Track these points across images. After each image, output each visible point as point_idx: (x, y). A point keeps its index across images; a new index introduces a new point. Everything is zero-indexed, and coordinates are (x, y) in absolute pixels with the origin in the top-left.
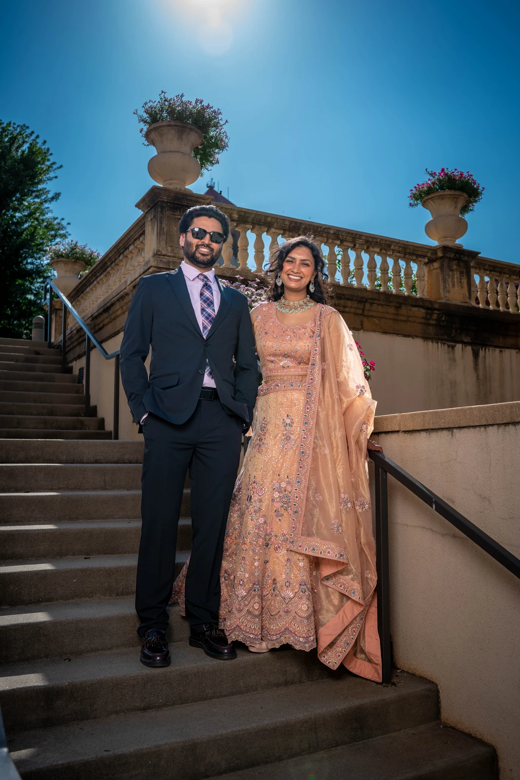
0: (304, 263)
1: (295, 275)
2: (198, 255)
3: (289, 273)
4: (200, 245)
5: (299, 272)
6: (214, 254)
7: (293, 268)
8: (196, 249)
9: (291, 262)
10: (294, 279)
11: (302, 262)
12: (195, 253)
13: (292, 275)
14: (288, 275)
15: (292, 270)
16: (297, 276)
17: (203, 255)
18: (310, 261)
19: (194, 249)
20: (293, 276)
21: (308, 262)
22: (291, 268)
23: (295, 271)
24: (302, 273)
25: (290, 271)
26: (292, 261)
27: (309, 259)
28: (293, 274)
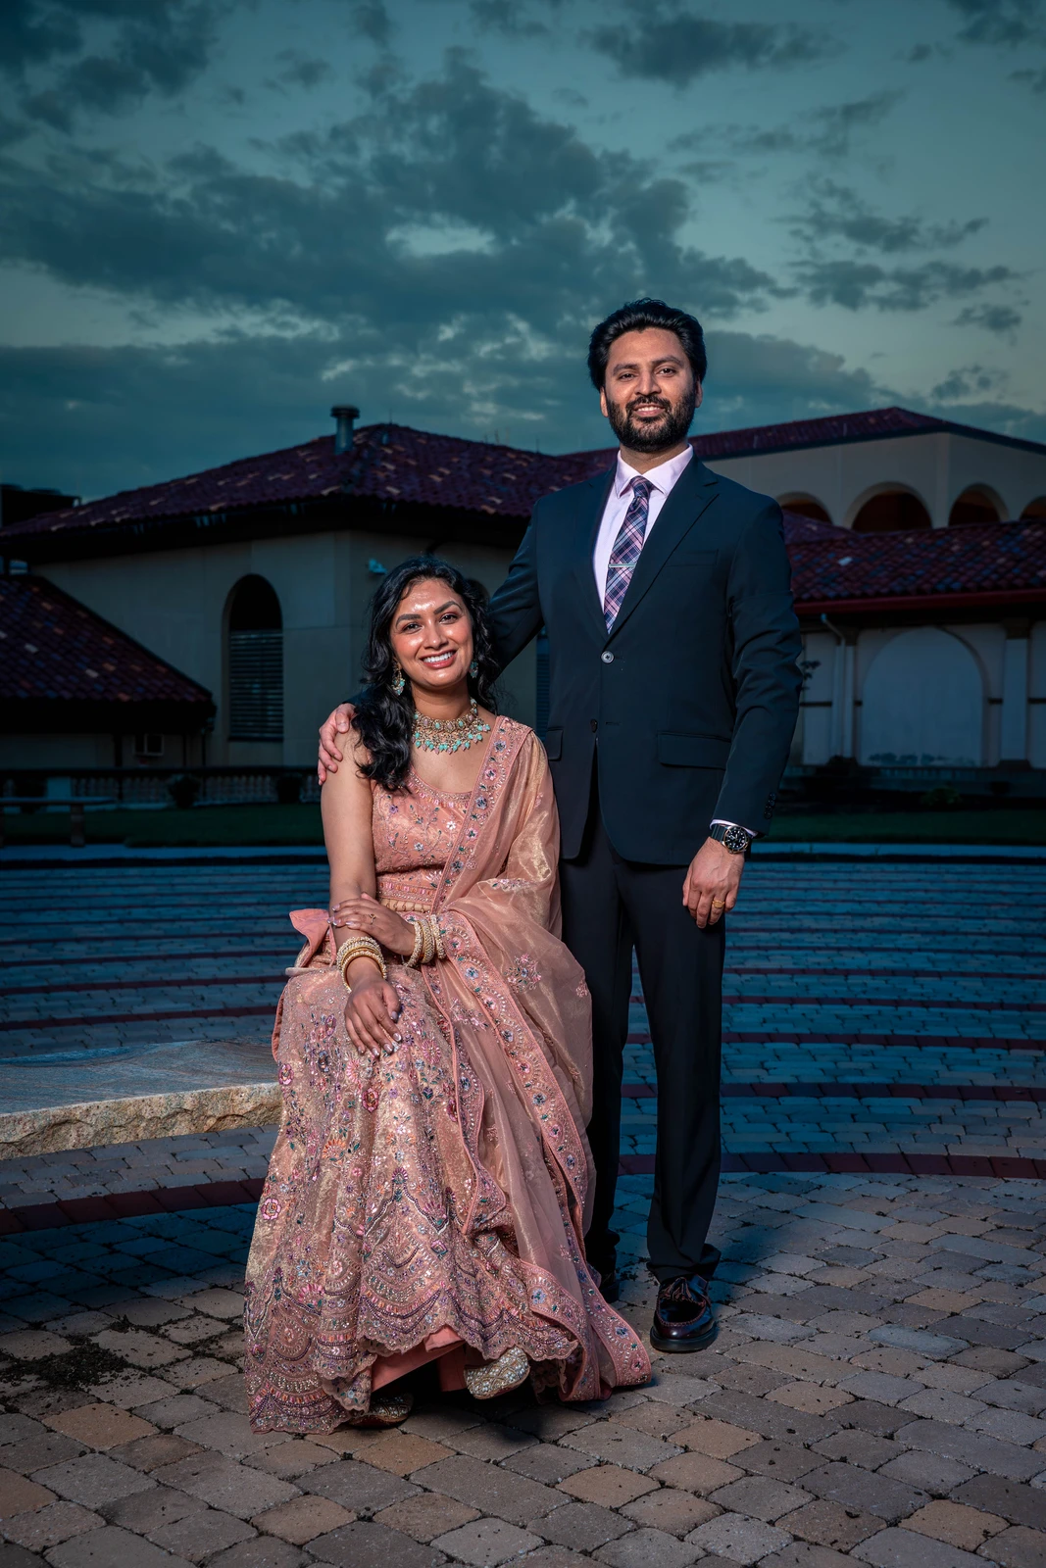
0: (443, 616)
1: (437, 653)
2: (637, 425)
3: (423, 652)
4: (635, 402)
5: (444, 640)
6: (673, 412)
7: (427, 638)
8: (630, 415)
9: (413, 626)
10: (439, 662)
11: (439, 615)
12: (629, 423)
13: (430, 657)
14: (422, 659)
15: (426, 645)
16: (443, 654)
17: (647, 420)
18: (454, 603)
19: (625, 415)
20: (435, 656)
21: (452, 608)
22: (421, 640)
23: (435, 642)
24: (451, 642)
25: (422, 649)
26: (415, 623)
27: (452, 599)
28: (433, 652)
